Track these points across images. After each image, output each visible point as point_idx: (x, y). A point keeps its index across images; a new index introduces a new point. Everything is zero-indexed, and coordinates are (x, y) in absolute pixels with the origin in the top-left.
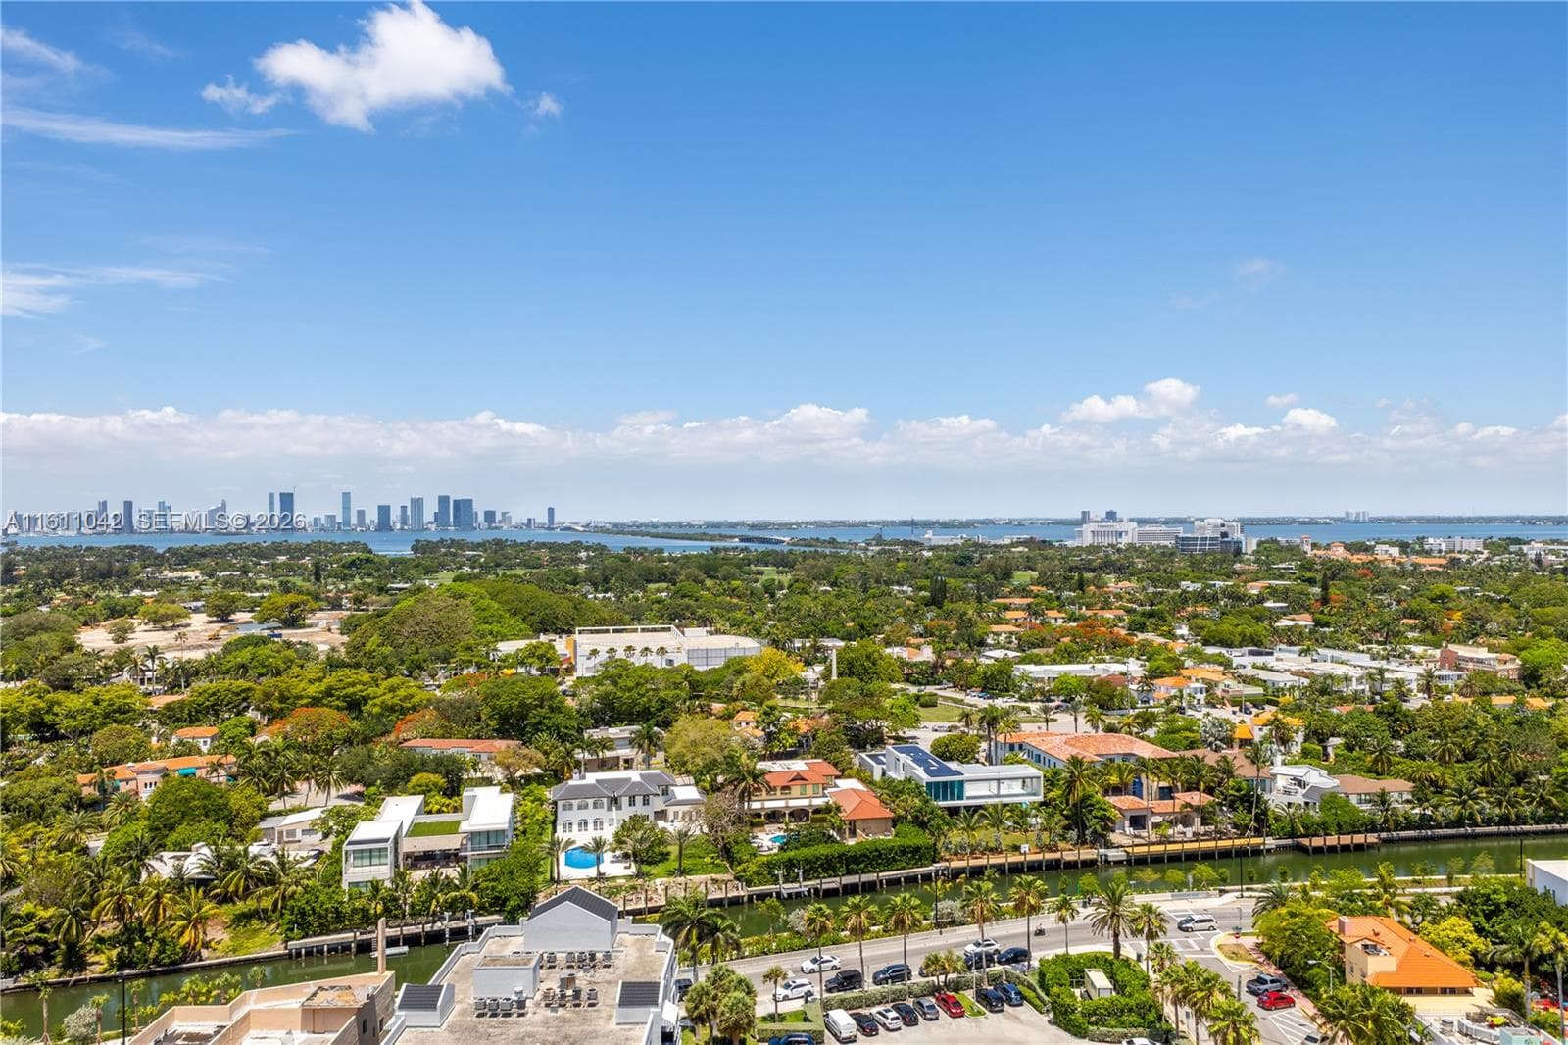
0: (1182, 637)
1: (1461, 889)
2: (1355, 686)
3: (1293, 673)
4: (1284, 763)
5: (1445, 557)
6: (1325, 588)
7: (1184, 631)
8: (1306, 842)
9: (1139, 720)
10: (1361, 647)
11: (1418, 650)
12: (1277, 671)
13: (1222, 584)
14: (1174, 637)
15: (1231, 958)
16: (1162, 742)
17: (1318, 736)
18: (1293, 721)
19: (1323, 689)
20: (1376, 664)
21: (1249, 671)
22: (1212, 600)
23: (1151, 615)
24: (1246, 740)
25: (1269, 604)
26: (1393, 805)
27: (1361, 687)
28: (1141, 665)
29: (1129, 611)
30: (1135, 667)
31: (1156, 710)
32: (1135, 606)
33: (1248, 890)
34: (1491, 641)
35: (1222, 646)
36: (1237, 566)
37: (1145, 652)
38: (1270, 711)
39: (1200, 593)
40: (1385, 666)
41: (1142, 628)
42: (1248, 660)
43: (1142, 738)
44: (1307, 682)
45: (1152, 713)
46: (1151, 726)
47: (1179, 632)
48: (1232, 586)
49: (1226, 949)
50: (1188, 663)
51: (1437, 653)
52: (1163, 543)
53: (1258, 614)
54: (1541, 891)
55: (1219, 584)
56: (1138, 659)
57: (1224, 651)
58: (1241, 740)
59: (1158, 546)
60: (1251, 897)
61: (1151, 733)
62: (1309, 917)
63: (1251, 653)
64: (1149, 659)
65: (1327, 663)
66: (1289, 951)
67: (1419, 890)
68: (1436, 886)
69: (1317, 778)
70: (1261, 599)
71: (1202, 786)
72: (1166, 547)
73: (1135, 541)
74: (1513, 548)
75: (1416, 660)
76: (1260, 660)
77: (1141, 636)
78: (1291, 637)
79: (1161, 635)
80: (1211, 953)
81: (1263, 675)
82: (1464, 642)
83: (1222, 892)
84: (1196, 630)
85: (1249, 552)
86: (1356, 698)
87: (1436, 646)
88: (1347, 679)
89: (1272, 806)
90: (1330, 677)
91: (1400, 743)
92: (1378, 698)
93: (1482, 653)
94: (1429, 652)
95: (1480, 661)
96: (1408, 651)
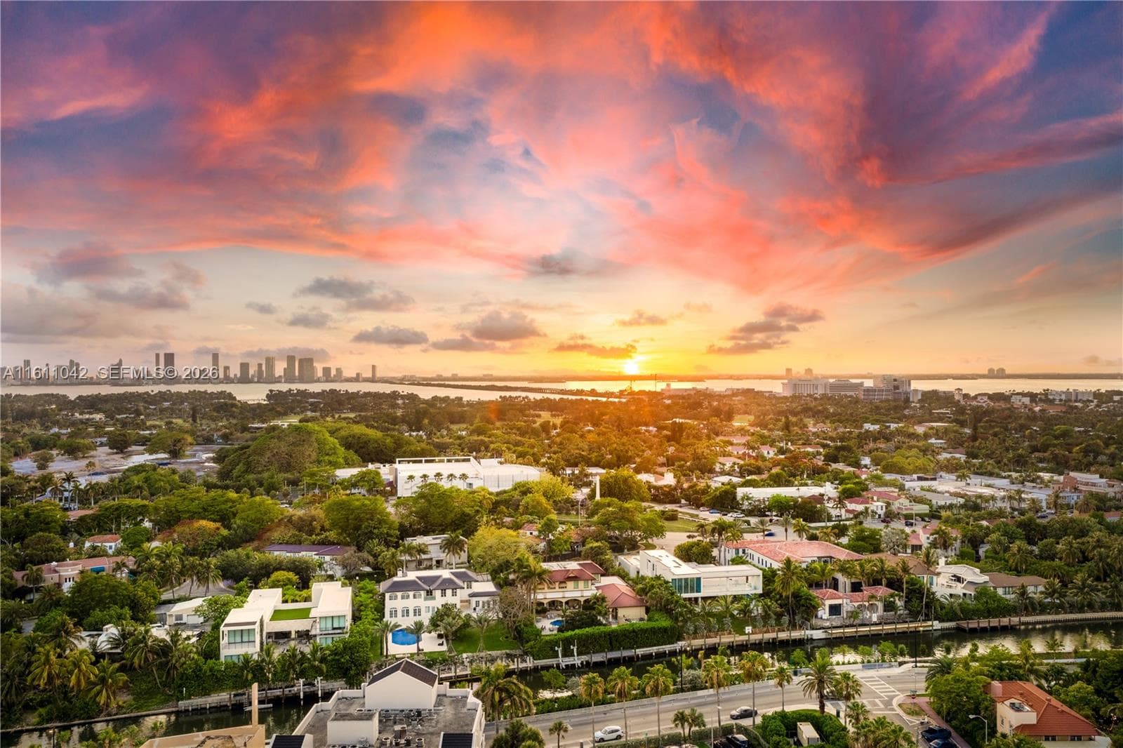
0: (866, 466)
1: (1084, 660)
2: (1000, 504)
3: (952, 494)
4: (947, 564)
5: (1065, 405)
6: (975, 429)
7: (866, 461)
8: (964, 624)
9: (836, 531)
10: (1004, 474)
11: (1046, 476)
12: (938, 493)
13: (896, 425)
14: (857, 465)
15: (909, 714)
16: (852, 547)
17: (974, 542)
18: (955, 533)
19: (973, 506)
20: (1015, 487)
21: (918, 492)
22: (888, 438)
23: (842, 448)
24: (916, 546)
25: (933, 441)
26: (1030, 595)
27: (1005, 505)
28: (835, 488)
29: (824, 446)
30: (829, 490)
31: (848, 523)
32: (829, 442)
33: (920, 662)
34: (1102, 469)
35: (898, 473)
36: (906, 412)
37: (837, 478)
38: (935, 524)
39: (879, 432)
40: (1023, 489)
41: (836, 460)
42: (918, 485)
43: (837, 544)
44: (962, 501)
45: (845, 525)
46: (844, 535)
47: (863, 462)
48: (903, 427)
49: (905, 707)
50: (871, 486)
51: (1061, 478)
52: (849, 393)
53: (924, 448)
55: (893, 426)
56: (832, 483)
57: (898, 477)
58: (913, 546)
59: (846, 396)
60: (923, 667)
61: (844, 540)
62: (969, 682)
63: (920, 479)
64: (840, 484)
65: (977, 487)
66: (954, 709)
67: (1051, 661)
69: (972, 574)
70: (926, 436)
71: (884, 581)
72: (851, 396)
73: (828, 392)
75: (1046, 485)
76: (925, 484)
77: (834, 466)
78: (952, 467)
79: (849, 465)
80: (893, 710)
81: (929, 495)
82: (1081, 470)
83: (901, 664)
84: (876, 462)
85: (916, 400)
86: (1001, 513)
87: (1060, 474)
88: (993, 498)
89: (938, 595)
90: (980, 496)
91: (1034, 548)
92: (1016, 513)
93: (1095, 478)
94: (1055, 478)
95: (1094, 485)
96: (1039, 477)
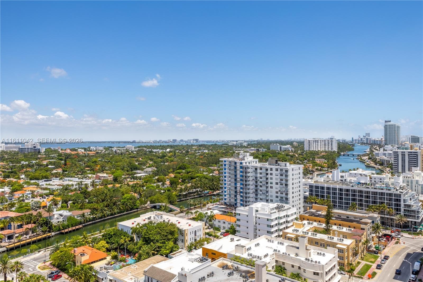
0: (22, 178)
1: (103, 233)
2: (75, 187)
3: (58, 185)
4: (56, 211)
5: (95, 152)
6: (65, 161)
7: (23, 176)
8: (63, 231)
9: (10, 206)
10: (76, 176)
11: (90, 175)
12: (53, 185)
13: (35, 161)
14: (19, 178)
15: (43, 270)
16: (18, 211)
17: (65, 202)
18: (59, 199)
19: (66, 188)
20: (80, 180)
21: (45, 186)
22: (32, 166)
23: (12, 172)
24: (44, 206)
25: (50, 166)
26: (86, 216)
27: (76, 187)
28: (9, 188)
29: (3, 172)
30: (7, 189)
31: (15, 202)
32: (5, 170)
33: (47, 249)
34: (107, 172)
35: (36, 180)
36: (39, 156)
37: (10, 184)
38: (51, 197)
39: (28, 165)
40: (82, 181)
41: (8, 177)
42: (44, 183)
43: (11, 211)
44: (61, 187)
45: (14, 203)
46: (13, 207)
47: (21, 177)
48: (38, 162)
49: (41, 268)
50: (25, 186)
51: (95, 176)
52: (14, 150)
53: (46, 169)
54: (120, 229)
55: (34, 162)
56: (8, 186)
57: (37, 181)
58: (43, 206)
59: (13, 151)
60: (48, 250)
61: (13, 209)
62: (66, 251)
63: (45, 181)
64: (12, 186)
65: (67, 182)
66: (60, 262)
67: (93, 237)
68: (97, 234)
69: (66, 213)
70: (47, 165)
71: (32, 222)
72: (15, 151)
73: (4, 149)
74: (110, 149)
75: (90, 178)
76: (48, 183)
77: (8, 179)
78: (56, 175)
79: (15, 178)
80: (37, 270)
81: (49, 187)
82: (100, 173)
83: (39, 252)
84: (27, 176)
85: (43, 152)
86: (75, 190)
87: (94, 174)
88: (72, 185)
89: (53, 223)
90: (68, 185)
91: (87, 200)
92: (80, 189)
93: (105, 175)
94: (93, 176)
95: (105, 177)
96: (88, 176)
